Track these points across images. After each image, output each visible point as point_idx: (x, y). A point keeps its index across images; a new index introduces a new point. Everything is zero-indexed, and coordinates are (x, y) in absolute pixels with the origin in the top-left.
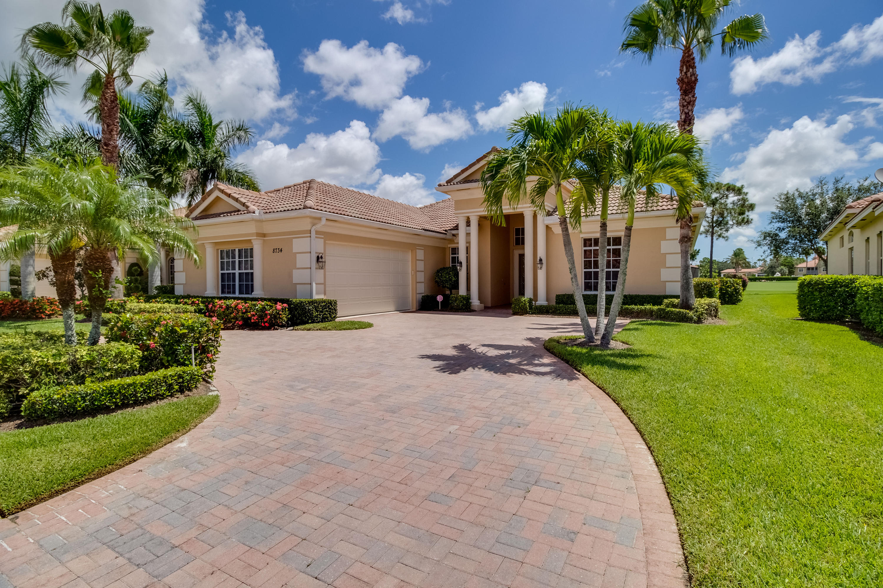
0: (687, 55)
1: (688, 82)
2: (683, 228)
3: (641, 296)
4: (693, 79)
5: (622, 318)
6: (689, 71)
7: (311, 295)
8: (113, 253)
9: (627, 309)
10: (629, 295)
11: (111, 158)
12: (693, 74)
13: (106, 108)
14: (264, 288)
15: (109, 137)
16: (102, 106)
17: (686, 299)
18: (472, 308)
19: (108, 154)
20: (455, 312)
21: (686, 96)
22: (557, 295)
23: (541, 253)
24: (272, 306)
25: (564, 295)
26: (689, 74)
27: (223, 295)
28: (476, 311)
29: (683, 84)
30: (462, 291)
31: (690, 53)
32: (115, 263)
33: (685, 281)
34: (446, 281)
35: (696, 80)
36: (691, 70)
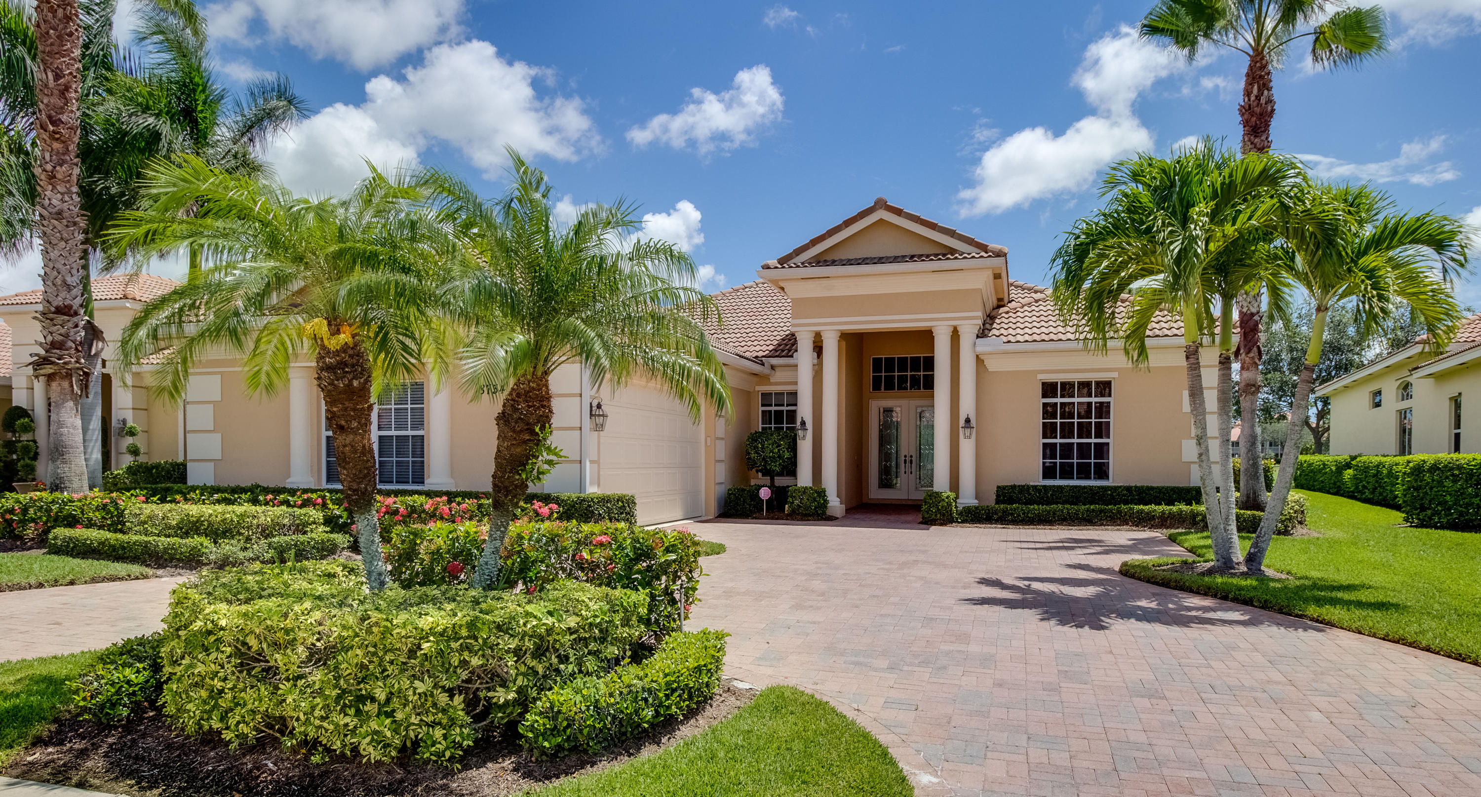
0: (1258, 65)
1: (1261, 114)
2: (1248, 369)
3: (1157, 488)
4: (1269, 108)
5: (1134, 528)
6: (1262, 94)
7: (582, 487)
8: (66, 384)
9: (1142, 511)
10: (1136, 487)
11: (64, 154)
12: (1270, 101)
13: (52, 31)
14: (453, 472)
15: (60, 103)
16: (43, 26)
17: (1254, 493)
18: (829, 512)
19: (56, 145)
20: (802, 520)
21: (1256, 137)
22: (998, 487)
23: (967, 407)
24: (526, 509)
25: (1014, 487)
26: (1263, 101)
27: (330, 487)
28: (836, 518)
29: (1252, 116)
30: (804, 478)
31: (1264, 62)
32: (71, 409)
33: (1251, 462)
34: (773, 459)
35: (1273, 111)
36: (1266, 92)
